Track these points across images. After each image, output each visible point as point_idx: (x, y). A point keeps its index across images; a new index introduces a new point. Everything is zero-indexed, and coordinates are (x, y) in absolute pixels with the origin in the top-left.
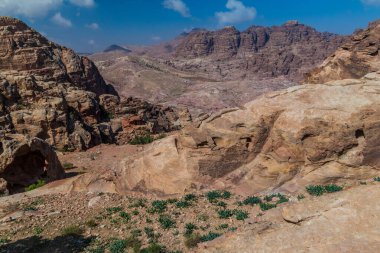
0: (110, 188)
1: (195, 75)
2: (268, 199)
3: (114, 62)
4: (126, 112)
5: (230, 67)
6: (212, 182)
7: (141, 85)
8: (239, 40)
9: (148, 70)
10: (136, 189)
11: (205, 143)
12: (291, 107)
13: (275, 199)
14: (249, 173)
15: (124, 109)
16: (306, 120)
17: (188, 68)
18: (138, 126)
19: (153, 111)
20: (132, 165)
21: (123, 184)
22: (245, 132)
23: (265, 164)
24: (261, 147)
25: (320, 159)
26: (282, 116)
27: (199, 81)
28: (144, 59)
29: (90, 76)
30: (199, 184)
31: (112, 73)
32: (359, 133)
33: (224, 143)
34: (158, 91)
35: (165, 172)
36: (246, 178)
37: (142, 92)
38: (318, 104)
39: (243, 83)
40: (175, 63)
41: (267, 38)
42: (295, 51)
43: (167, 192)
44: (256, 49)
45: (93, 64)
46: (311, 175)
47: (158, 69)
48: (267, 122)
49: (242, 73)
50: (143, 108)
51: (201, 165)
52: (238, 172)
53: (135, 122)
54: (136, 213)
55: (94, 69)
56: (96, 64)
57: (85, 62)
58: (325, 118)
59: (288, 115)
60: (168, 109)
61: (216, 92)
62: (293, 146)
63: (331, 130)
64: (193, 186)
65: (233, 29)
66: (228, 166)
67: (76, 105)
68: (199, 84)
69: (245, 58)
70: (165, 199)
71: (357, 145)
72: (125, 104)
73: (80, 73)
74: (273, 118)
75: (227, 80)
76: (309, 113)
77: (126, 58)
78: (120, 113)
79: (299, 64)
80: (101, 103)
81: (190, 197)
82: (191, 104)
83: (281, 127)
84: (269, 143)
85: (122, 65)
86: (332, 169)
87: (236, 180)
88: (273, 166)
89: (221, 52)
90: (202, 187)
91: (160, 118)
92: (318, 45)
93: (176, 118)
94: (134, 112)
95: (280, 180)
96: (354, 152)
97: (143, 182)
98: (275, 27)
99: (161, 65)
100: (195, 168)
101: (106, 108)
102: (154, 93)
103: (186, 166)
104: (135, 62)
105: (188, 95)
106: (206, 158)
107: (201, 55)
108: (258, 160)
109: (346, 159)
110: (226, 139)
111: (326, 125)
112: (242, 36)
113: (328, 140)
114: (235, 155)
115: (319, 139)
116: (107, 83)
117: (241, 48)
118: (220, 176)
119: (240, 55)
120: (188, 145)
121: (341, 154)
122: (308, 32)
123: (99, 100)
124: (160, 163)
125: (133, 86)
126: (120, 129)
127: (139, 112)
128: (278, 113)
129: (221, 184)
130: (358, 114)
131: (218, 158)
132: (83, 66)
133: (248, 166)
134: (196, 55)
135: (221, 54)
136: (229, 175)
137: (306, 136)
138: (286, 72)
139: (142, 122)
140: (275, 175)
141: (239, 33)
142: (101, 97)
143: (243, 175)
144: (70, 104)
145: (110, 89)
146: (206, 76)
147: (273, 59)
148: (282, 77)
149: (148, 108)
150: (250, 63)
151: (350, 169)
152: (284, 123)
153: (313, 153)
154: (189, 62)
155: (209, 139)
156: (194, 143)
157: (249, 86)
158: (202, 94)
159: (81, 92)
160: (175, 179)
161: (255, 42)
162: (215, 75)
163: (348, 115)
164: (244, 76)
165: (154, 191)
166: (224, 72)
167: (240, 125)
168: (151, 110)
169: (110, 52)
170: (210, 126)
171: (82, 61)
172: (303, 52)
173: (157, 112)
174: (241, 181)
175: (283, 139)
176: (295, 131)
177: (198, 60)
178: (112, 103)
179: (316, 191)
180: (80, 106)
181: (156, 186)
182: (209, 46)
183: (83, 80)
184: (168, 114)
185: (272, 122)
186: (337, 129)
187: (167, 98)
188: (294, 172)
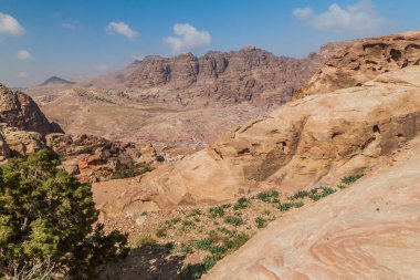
0: (151, 207)
1: (153, 106)
2: (314, 192)
3: (56, 96)
4: (81, 152)
5: (191, 95)
6: (256, 186)
7: (92, 122)
8: (197, 67)
9: (98, 103)
10: (183, 202)
11: (247, 150)
12: (316, 112)
13: (320, 191)
14: (290, 174)
15: (78, 148)
16: (332, 122)
17: (145, 99)
18: (98, 167)
19: (112, 148)
20: (169, 182)
21: (166, 201)
22: (280, 137)
23: (303, 163)
24: (295, 149)
25: (348, 154)
26: (310, 120)
27: (158, 113)
28: (92, 91)
29: (28, 114)
30: (246, 189)
31: (55, 109)
32: (376, 128)
33: (264, 149)
34: (113, 126)
35: (210, 182)
36: (287, 178)
37: (95, 128)
38: (337, 107)
39: (207, 111)
40: (130, 94)
41: (226, 64)
42: (256, 76)
43: (218, 200)
44: (217, 75)
45: (30, 99)
46: (344, 168)
47: (110, 102)
48: (298, 127)
49: (204, 101)
50: (101, 146)
51: (246, 170)
52: (278, 174)
53: (95, 162)
54: (198, 221)
55: (33, 106)
56: (34, 99)
57: (21, 98)
58: (347, 119)
59: (314, 119)
60: (129, 145)
61: (179, 123)
62: (326, 145)
63: (353, 128)
64: (242, 191)
65: (190, 54)
66: (269, 169)
67: (20, 148)
68: (159, 116)
69: (205, 85)
70: (220, 205)
71: (374, 139)
72: (78, 143)
73: (16, 111)
74: (302, 123)
75: (189, 109)
76: (333, 116)
77: (72, 91)
78: (72, 154)
79: (261, 89)
80: (48, 144)
81: (243, 200)
82: (152, 138)
83: (312, 130)
84: (302, 145)
85: (66, 99)
86: (358, 161)
87: (279, 181)
88: (310, 164)
89: (179, 79)
90: (249, 191)
91: (121, 155)
92: (277, 69)
93: (139, 155)
94: (90, 152)
95: (318, 176)
96: (373, 144)
97: (189, 195)
98: (232, 52)
99: (114, 98)
100: (240, 174)
101: (55, 149)
102: (109, 128)
103: (230, 174)
104: (82, 95)
105: (147, 128)
106: (249, 164)
107: (158, 84)
108: (295, 160)
109: (368, 151)
110: (264, 145)
111: (349, 124)
112: (200, 62)
113: (352, 136)
114: (274, 159)
115: (345, 136)
116: (51, 122)
117: (201, 75)
118: (263, 180)
119: (199, 82)
120: (229, 154)
121: (363, 147)
122: (266, 56)
123: (45, 141)
124: (202, 175)
125: (82, 122)
126: (77, 172)
127: (97, 151)
128: (306, 118)
129: (265, 186)
130: (372, 113)
131: (260, 163)
132: (18, 103)
133: (287, 167)
134: (152, 84)
135: (179, 82)
136: (271, 178)
137: (335, 135)
138: (249, 98)
139: (102, 161)
140: (313, 172)
141: (197, 60)
142: (48, 137)
143: (283, 176)
144: (13, 148)
145: (54, 128)
146: (166, 106)
147: (235, 84)
148: (246, 103)
149: (107, 146)
150: (212, 90)
151: (372, 160)
152: (313, 126)
153: (342, 149)
154: (145, 92)
155: (249, 146)
156: (235, 151)
157: (213, 114)
158: (163, 126)
159: (21, 133)
160: (222, 187)
161: (215, 68)
162: (175, 105)
163: (365, 114)
164: (207, 104)
165: (204, 201)
166: (185, 101)
167: (274, 131)
168: (109, 147)
169: (49, 85)
170: (245, 135)
171: (16, 97)
172: (263, 76)
173: (118, 149)
174: (284, 181)
175: (315, 139)
176: (326, 131)
177: (154, 90)
178: (62, 144)
179: (350, 180)
180: (25, 149)
181: (204, 196)
182: (166, 73)
183: (19, 119)
184: (129, 150)
185: (302, 127)
186: (358, 126)
187: (124, 134)
188: (328, 167)
